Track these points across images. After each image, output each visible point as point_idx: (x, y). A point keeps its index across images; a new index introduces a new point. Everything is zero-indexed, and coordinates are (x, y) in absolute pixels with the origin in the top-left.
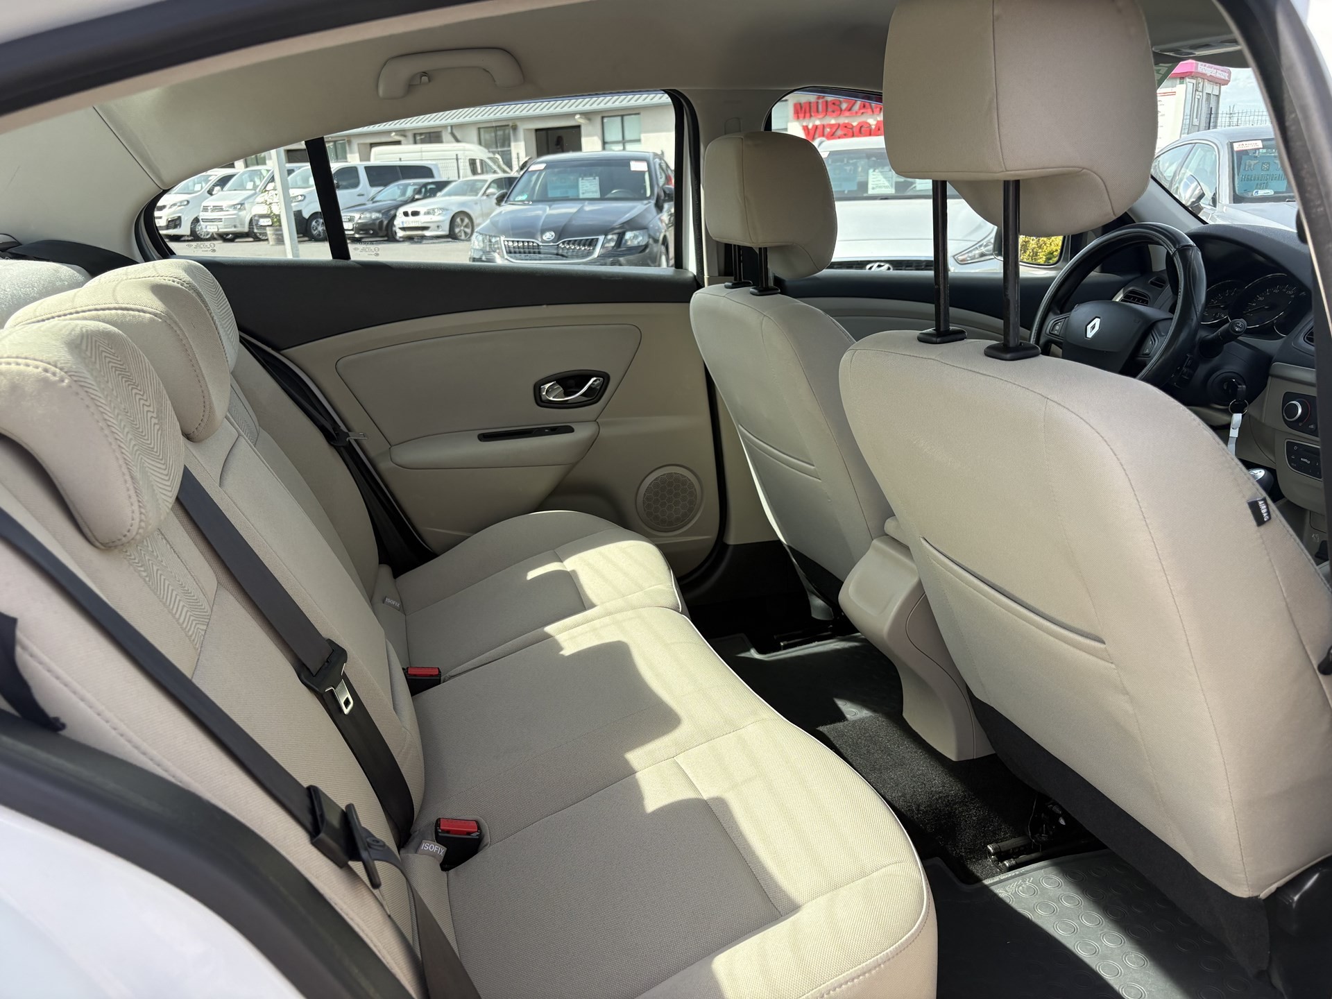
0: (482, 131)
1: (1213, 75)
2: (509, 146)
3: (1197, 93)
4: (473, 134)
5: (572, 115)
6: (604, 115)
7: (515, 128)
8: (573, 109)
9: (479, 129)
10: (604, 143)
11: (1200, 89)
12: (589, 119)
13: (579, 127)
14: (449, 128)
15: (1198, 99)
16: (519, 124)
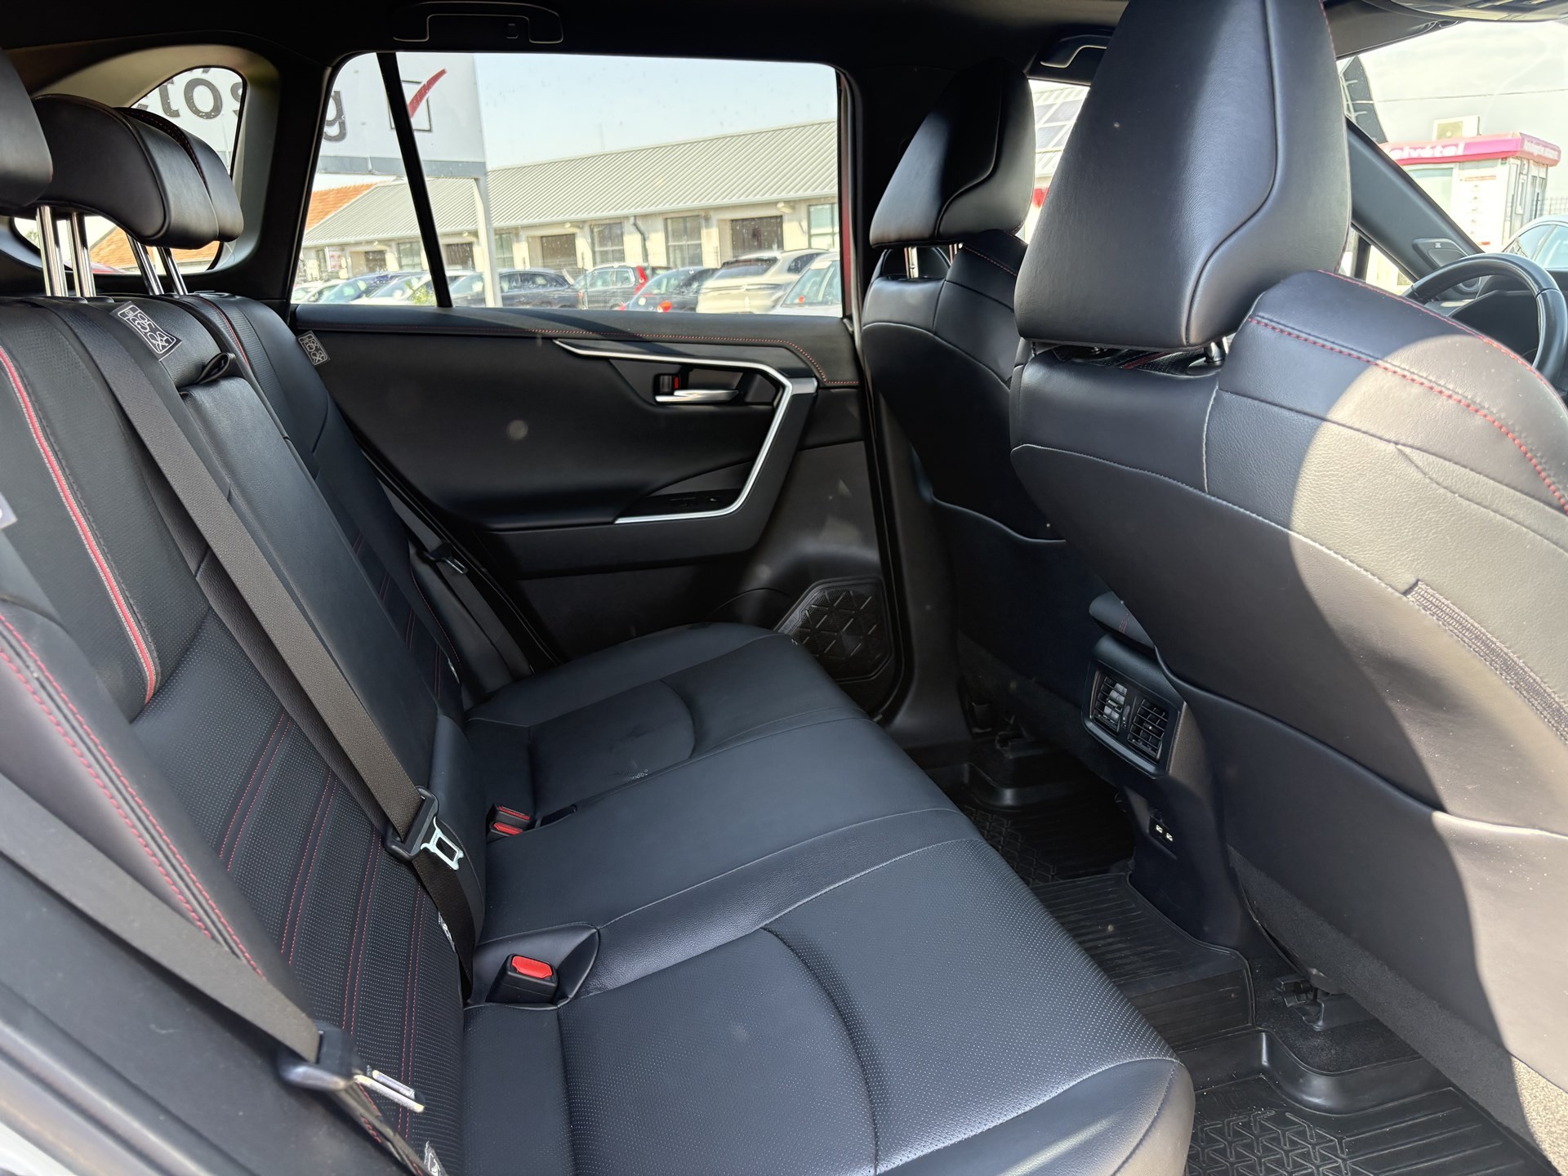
0: (669, 221)
1: (1541, 153)
2: (700, 238)
3: (1521, 176)
4: (660, 224)
5: (775, 203)
6: (811, 202)
7: (707, 219)
8: (775, 197)
9: (666, 219)
10: (810, 236)
11: (1525, 172)
12: (793, 208)
13: (781, 217)
14: (632, 220)
15: (1523, 184)
16: (712, 213)
